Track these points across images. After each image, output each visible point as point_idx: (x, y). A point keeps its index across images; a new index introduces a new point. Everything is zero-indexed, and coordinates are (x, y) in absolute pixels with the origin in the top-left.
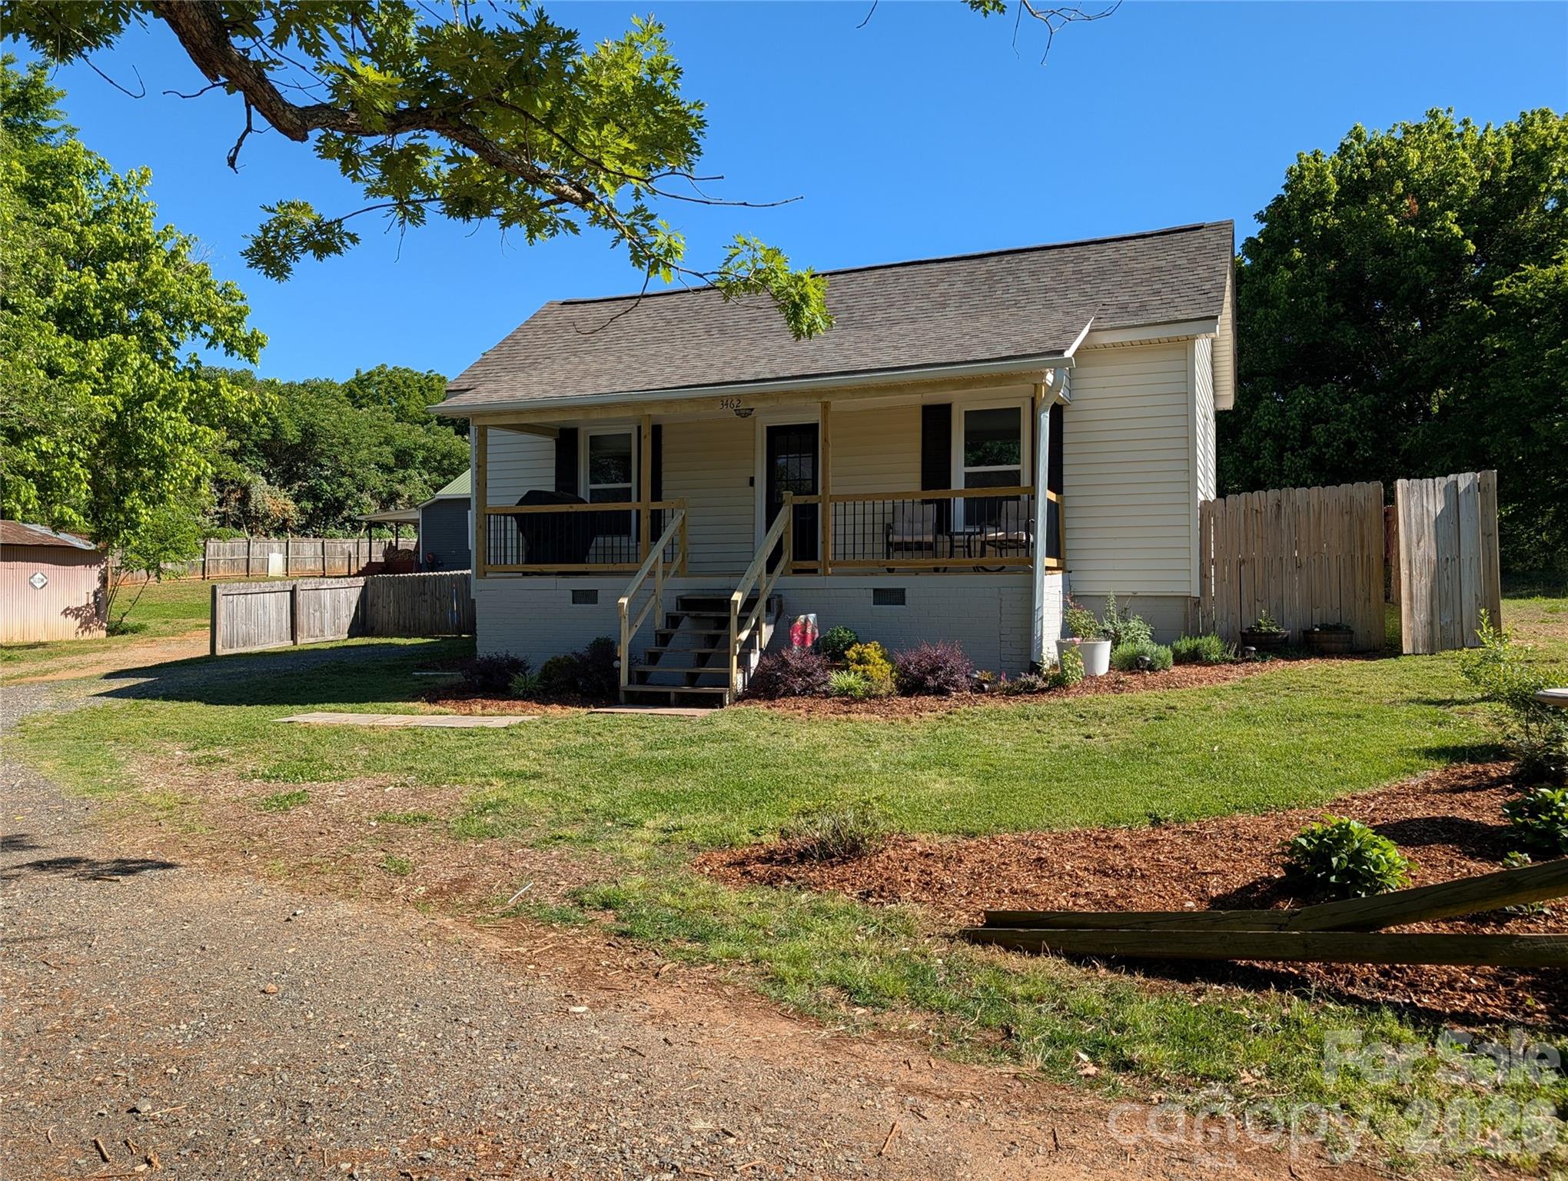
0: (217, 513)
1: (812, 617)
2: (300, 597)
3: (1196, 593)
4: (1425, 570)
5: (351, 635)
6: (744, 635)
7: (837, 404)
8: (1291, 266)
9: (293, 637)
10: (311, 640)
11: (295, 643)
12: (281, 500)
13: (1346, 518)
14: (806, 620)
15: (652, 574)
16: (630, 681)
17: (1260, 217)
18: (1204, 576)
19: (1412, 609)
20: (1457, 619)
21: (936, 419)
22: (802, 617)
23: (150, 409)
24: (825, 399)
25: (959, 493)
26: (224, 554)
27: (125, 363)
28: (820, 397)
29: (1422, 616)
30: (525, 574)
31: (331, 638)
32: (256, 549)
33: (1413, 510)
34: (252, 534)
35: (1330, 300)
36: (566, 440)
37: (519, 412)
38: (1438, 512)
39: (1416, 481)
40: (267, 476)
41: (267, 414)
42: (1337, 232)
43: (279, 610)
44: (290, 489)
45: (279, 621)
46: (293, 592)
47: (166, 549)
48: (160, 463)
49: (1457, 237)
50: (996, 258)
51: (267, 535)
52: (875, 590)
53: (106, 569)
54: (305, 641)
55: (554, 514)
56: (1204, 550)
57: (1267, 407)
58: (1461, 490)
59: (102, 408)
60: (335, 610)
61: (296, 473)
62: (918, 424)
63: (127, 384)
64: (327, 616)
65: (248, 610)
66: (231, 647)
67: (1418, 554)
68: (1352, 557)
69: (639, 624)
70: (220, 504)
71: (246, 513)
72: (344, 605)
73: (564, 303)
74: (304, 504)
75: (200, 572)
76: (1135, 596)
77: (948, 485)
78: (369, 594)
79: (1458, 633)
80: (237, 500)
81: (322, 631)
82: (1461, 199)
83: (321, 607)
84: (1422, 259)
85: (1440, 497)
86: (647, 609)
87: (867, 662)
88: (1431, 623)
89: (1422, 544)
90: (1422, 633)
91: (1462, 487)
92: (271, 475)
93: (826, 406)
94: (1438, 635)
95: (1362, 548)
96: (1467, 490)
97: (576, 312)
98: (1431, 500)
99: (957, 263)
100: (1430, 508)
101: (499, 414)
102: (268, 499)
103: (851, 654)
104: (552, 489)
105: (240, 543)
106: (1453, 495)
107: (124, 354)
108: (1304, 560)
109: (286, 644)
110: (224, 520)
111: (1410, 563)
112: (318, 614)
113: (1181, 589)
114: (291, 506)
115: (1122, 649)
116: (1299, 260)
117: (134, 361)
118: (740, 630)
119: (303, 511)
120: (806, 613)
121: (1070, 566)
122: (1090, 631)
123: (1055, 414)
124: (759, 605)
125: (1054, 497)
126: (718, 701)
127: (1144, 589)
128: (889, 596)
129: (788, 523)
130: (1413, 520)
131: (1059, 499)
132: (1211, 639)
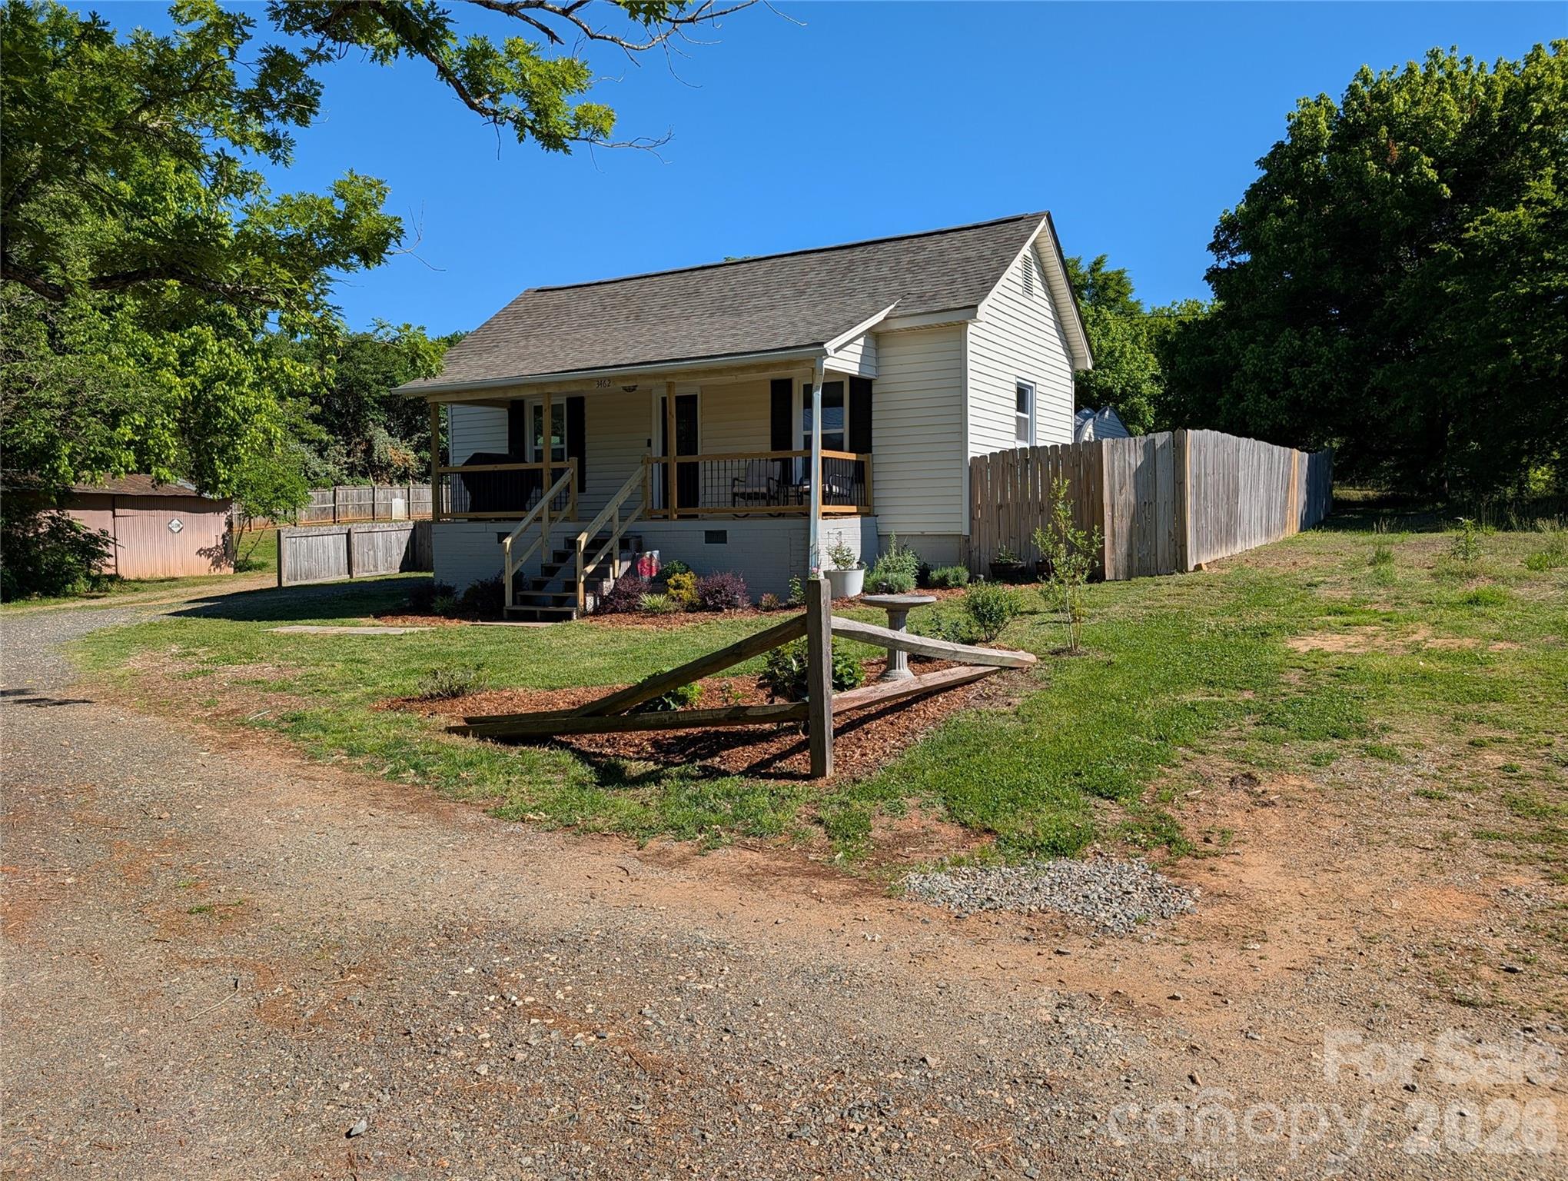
0: (346, 463)
1: (656, 553)
2: (355, 539)
3: (966, 532)
4: (1126, 514)
5: (402, 570)
6: (590, 569)
8: (1281, 213)
9: (350, 572)
10: (366, 574)
11: (351, 577)
12: (402, 450)
14: (651, 556)
15: (538, 519)
16: (514, 602)
17: (1262, 163)
18: (972, 518)
19: (1114, 544)
20: (1154, 552)
21: (781, 391)
22: (648, 553)
23: (221, 387)
24: (669, 380)
25: (798, 453)
26: (352, 500)
27: (205, 349)
28: (665, 378)
29: (1122, 549)
30: (470, 520)
31: (384, 573)
32: (380, 495)
33: (1116, 463)
34: (377, 481)
35: (1315, 247)
36: (515, 409)
37: (458, 392)
38: (1139, 463)
40: (389, 430)
41: (326, 386)
42: (1326, 178)
43: (337, 550)
44: (410, 441)
45: (337, 558)
46: (348, 535)
47: (278, 498)
48: (234, 431)
49: (1432, 182)
50: (862, 248)
51: (391, 483)
52: (706, 532)
53: (231, 516)
54: (359, 575)
55: (505, 472)
56: (972, 498)
57: (1253, 351)
58: (1158, 447)
59: (180, 389)
60: (388, 550)
61: (415, 426)
62: (768, 396)
63: (204, 366)
64: (380, 554)
65: (309, 550)
66: (296, 580)
67: (1120, 500)
68: (1081, 501)
69: (524, 559)
70: (348, 455)
71: (370, 462)
72: (395, 545)
73: (538, 291)
74: (422, 453)
75: (331, 516)
76: (923, 535)
77: (790, 448)
78: (418, 535)
79: (1153, 563)
80: (362, 451)
81: (376, 566)
82: (1442, 142)
83: (373, 547)
84: (1399, 204)
85: (1140, 452)
86: (533, 548)
87: (682, 588)
88: (1130, 556)
89: (1123, 491)
90: (1122, 563)
91: (1159, 443)
92: (392, 429)
93: (671, 385)
94: (1136, 564)
95: (1088, 494)
96: (1163, 447)
97: (544, 298)
98: (1132, 454)
99: (833, 253)
100: (1131, 462)
102: (390, 450)
103: (671, 581)
104: (506, 451)
105: (365, 489)
106: (1152, 451)
107: (204, 342)
108: (1046, 505)
109: (345, 577)
110: (352, 470)
111: (1113, 506)
112: (371, 553)
113: (954, 529)
114: (412, 455)
115: (874, 577)
116: (1292, 207)
117: (212, 346)
118: (586, 563)
119: (422, 460)
120: (651, 550)
121: (877, 511)
122: (846, 562)
123: (861, 388)
124: (610, 544)
125: (853, 457)
126: (568, 617)
127: (930, 529)
128: (716, 537)
129: (644, 479)
130: (1116, 472)
131: (863, 457)
132: (960, 569)
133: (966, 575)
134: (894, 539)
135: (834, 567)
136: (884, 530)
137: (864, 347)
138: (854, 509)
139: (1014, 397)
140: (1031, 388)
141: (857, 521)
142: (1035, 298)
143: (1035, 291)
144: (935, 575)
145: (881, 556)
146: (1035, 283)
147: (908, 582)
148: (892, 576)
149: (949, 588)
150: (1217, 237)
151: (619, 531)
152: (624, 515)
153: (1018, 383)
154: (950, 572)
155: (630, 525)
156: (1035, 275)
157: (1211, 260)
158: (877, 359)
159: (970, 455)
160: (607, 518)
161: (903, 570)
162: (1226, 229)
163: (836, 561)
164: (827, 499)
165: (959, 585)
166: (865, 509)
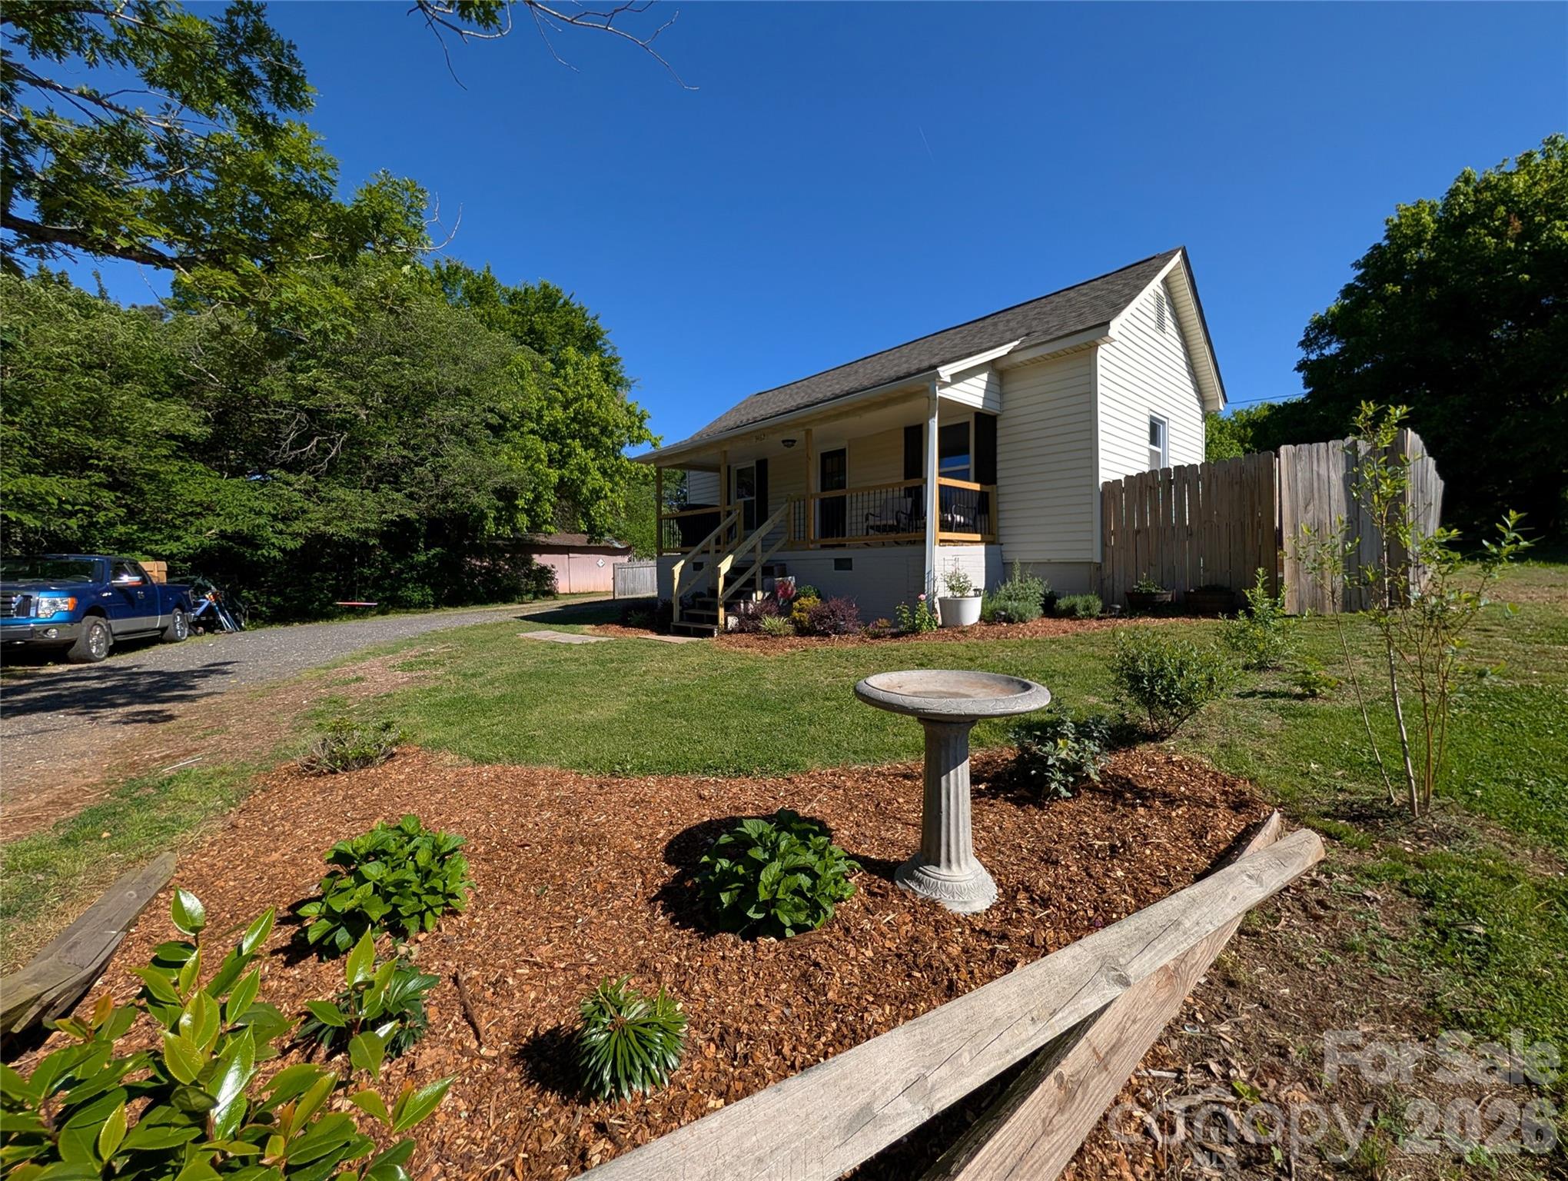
1: (793, 579)
3: (1098, 559)
7: (816, 430)
8: (1383, 299)
13: (1236, 488)
14: (788, 581)
18: (1104, 544)
19: (1296, 572)
22: (786, 579)
24: (807, 427)
28: (804, 427)
29: (1309, 579)
33: (1299, 474)
38: (1333, 475)
39: (1305, 446)
42: (1431, 263)
52: (836, 560)
56: (1104, 525)
58: (1361, 450)
62: (902, 442)
66: (624, 595)
67: (1306, 518)
68: (1243, 524)
76: (1049, 563)
85: (1335, 460)
87: (804, 611)
89: (1311, 507)
90: (1306, 595)
91: (1363, 447)
93: (808, 432)
95: (1252, 514)
96: (1369, 449)
98: (1323, 464)
100: (1321, 472)
101: (670, 457)
103: (797, 604)
106: (1351, 456)
108: (1195, 528)
111: (1295, 527)
113: (1084, 556)
115: (994, 605)
116: (1394, 293)
120: (788, 576)
121: (1002, 540)
122: (963, 589)
123: (985, 422)
124: (751, 571)
125: (976, 487)
126: (710, 634)
127: (1056, 557)
128: (843, 564)
129: (788, 515)
130: (1300, 485)
131: (987, 489)
132: (1091, 598)
133: (1098, 605)
134: (1017, 566)
135: (949, 594)
136: (1008, 557)
137: (988, 382)
138: (978, 537)
139: (1147, 428)
140: (1163, 423)
141: (981, 549)
142: (1167, 336)
143: (1167, 329)
144: (1063, 603)
145: (1004, 582)
146: (1167, 322)
147: (1030, 611)
148: (1011, 605)
149: (1079, 619)
150: (1307, 335)
151: (761, 559)
152: (767, 544)
153: (1152, 417)
154: (1079, 601)
155: (772, 554)
156: (1167, 314)
157: (1301, 354)
158: (1001, 395)
159: (1101, 481)
160: (749, 547)
161: (1026, 599)
162: (1316, 327)
163: (952, 588)
164: (945, 526)
165: (1091, 616)
166: (989, 538)
